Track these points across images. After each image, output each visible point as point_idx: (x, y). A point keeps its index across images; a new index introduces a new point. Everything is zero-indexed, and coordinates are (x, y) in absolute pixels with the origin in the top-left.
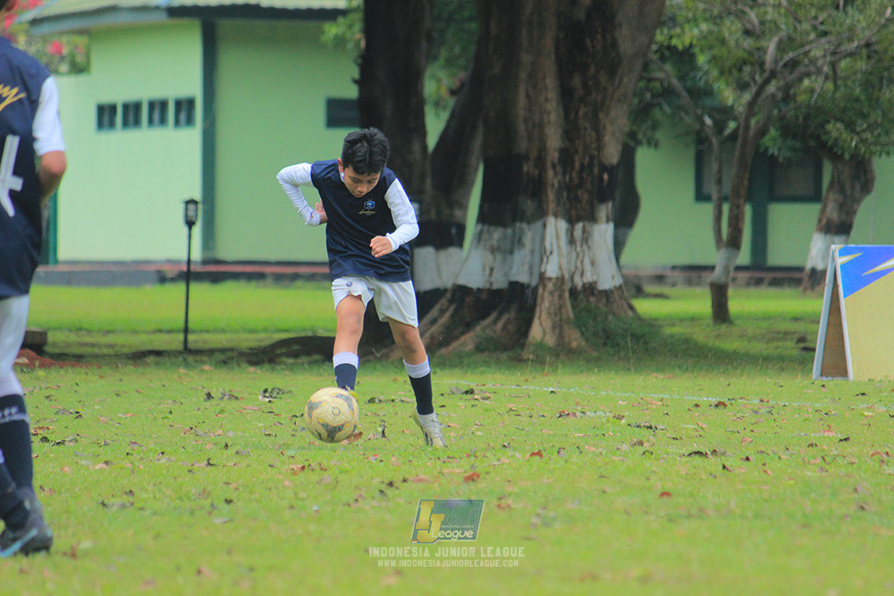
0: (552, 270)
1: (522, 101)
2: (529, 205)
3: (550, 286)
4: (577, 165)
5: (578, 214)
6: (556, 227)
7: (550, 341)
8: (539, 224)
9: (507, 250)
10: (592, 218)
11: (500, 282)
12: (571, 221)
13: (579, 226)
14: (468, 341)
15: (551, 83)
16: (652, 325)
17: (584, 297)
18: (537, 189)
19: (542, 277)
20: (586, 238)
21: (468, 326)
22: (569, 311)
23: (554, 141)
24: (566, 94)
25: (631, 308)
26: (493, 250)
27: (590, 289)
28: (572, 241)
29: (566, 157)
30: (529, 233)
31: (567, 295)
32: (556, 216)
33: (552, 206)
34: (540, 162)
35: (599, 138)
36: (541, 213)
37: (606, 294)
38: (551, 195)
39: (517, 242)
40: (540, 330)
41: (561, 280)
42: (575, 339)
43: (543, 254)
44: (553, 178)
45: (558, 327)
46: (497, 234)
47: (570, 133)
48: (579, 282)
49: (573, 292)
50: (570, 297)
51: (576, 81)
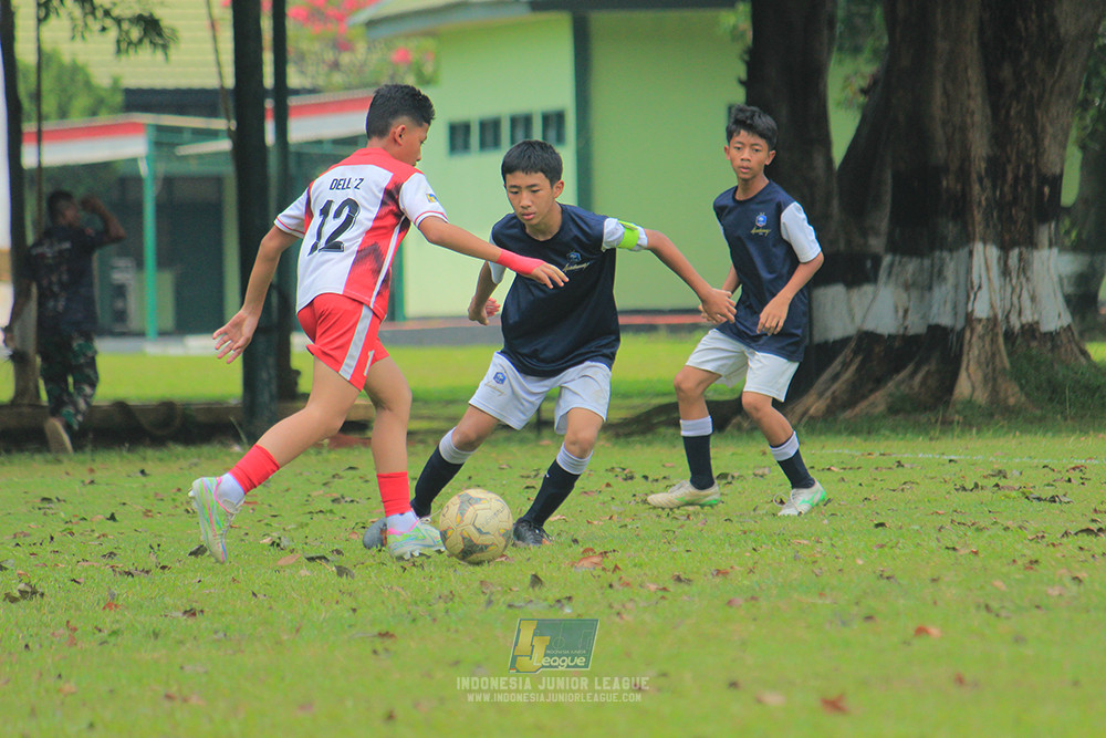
0: (981, 309)
1: (938, 99)
2: (951, 230)
3: (979, 328)
4: (1010, 176)
5: (1015, 236)
6: (985, 256)
7: (981, 397)
8: (963, 252)
9: (924, 286)
10: (1032, 243)
11: (916, 326)
12: (1005, 248)
13: (1014, 253)
14: (879, 400)
15: (974, 77)
17: (1023, 340)
18: (960, 208)
19: (969, 318)
20: (1024, 267)
21: (879, 382)
22: (1005, 361)
23: (980, 147)
24: (994, 89)
25: (1084, 353)
26: (907, 287)
27: (1031, 331)
28: (1005, 272)
29: (996, 168)
30: (952, 264)
31: (1001, 340)
32: (985, 241)
33: (979, 229)
34: (963, 174)
35: (1037, 142)
36: (966, 239)
37: (1051, 337)
38: (978, 216)
39: (937, 275)
40: (968, 385)
41: (992, 321)
42: (1013, 394)
43: (970, 290)
44: (979, 194)
45: (991, 379)
46: (911, 266)
47: (1001, 135)
48: (1016, 323)
49: (1009, 336)
50: (1006, 343)
51: (1006, 72)
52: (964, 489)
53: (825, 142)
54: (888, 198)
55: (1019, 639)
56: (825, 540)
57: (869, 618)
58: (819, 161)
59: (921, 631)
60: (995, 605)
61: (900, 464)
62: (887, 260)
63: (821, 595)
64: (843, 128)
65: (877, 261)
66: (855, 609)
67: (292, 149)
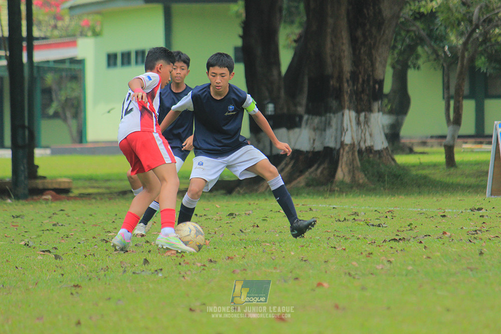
0: (347, 140)
1: (329, 45)
2: (334, 104)
3: (347, 148)
4: (361, 80)
5: (363, 107)
6: (349, 115)
7: (348, 179)
8: (340, 114)
9: (322, 129)
10: (370, 110)
11: (318, 147)
12: (358, 112)
13: (363, 115)
14: (301, 181)
15: (345, 35)
16: (405, 169)
17: (366, 154)
18: (338, 94)
19: (342, 144)
20: (367, 121)
21: (302, 172)
22: (358, 163)
23: (347, 66)
24: (353, 40)
25: (394, 160)
26: (315, 129)
27: (370, 150)
28: (358, 123)
29: (354, 76)
30: (334, 119)
31: (356, 154)
32: (349, 109)
33: (347, 104)
34: (340, 79)
35: (373, 65)
36: (341, 108)
37: (379, 152)
38: (346, 98)
39: (328, 124)
40: (341, 174)
41: (353, 145)
42: (361, 178)
43: (342, 131)
44: (347, 88)
45: (352, 172)
46: (317, 120)
47: (356, 61)
48: (363, 146)
49: (360, 152)
50: (359, 155)
51: (359, 33)
52: (339, 221)
53: (278, 64)
54: (306, 89)
55: (363, 288)
56: (277, 244)
57: (296, 279)
58: (275, 73)
59: (320, 285)
60: (353, 273)
61: (311, 209)
62: (306, 117)
63: (275, 268)
64: (286, 58)
65: (301, 117)
66: (290, 275)
67: (35, 65)
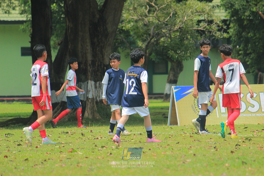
0: (90, 96)
1: (80, 46)
2: (83, 77)
3: (90, 101)
4: (97, 65)
5: (98, 79)
6: (91, 83)
7: (90, 117)
8: (86, 83)
12: (96, 82)
13: (98, 83)
15: (88, 41)
17: (100, 104)
18: (85, 72)
19: (87, 98)
20: (100, 86)
22: (96, 108)
23: (90, 58)
24: (93, 44)
27: (101, 101)
28: (96, 87)
29: (93, 63)
30: (83, 85)
31: (95, 103)
32: (91, 80)
33: (90, 77)
34: (86, 64)
35: (103, 57)
36: (87, 79)
38: (89, 74)
40: (87, 114)
41: (93, 99)
42: (98, 116)
43: (87, 91)
44: (90, 69)
45: (93, 113)
47: (94, 55)
48: (98, 99)
49: (97, 102)
50: (96, 104)
51: (96, 40)
53: (50, 56)
58: (49, 61)
